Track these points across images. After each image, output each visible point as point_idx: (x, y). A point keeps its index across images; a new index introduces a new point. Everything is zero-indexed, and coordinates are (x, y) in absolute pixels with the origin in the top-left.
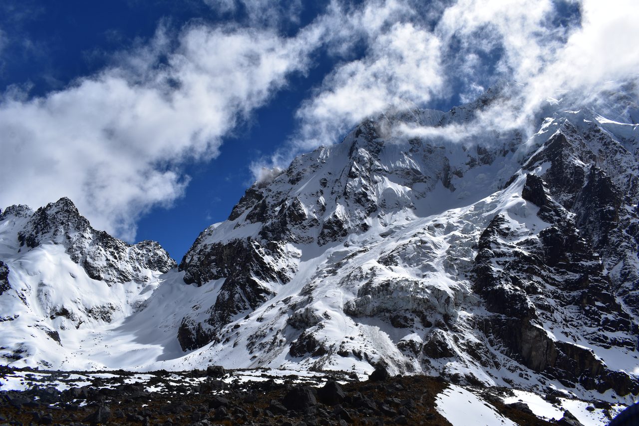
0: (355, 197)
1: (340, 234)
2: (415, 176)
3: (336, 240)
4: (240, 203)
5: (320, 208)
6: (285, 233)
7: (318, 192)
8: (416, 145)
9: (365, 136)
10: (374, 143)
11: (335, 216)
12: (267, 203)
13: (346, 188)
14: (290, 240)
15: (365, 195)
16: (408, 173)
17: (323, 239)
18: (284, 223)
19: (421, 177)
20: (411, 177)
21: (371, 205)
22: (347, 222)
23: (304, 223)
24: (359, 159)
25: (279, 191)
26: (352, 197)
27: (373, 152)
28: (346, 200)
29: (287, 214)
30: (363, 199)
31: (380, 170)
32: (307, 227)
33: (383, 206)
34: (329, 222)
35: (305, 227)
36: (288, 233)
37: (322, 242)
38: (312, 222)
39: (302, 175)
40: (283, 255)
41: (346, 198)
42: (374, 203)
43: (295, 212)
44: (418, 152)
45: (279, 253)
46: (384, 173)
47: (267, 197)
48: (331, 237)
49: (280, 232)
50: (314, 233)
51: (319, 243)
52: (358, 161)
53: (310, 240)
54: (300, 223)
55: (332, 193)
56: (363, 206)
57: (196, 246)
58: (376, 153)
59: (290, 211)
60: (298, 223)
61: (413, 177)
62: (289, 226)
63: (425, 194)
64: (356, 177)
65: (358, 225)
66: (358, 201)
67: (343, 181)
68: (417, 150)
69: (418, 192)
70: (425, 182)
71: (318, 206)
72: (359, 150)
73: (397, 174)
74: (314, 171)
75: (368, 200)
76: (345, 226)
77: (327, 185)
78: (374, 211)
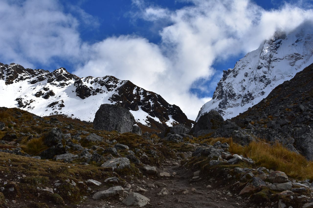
0: (259, 79)
1: (251, 99)
2: (296, 57)
3: (249, 102)
4: (216, 90)
5: (243, 89)
6: (226, 104)
7: (242, 81)
8: (301, 37)
9: (268, 42)
10: (274, 45)
11: (248, 92)
12: (223, 90)
13: (255, 75)
14: (229, 107)
15: (264, 77)
16: (292, 57)
17: (243, 103)
18: (226, 100)
19: (300, 57)
20: (294, 58)
21: (268, 81)
22: (254, 92)
23: (235, 98)
24: (263, 57)
25: (229, 82)
26: (258, 79)
27: (273, 49)
28: (255, 82)
29: (227, 95)
30: (264, 79)
31: (277, 59)
32: (237, 99)
33: (274, 80)
34: (245, 95)
35: (236, 99)
36: (228, 104)
37: (242, 105)
38: (239, 96)
39: (238, 72)
40: (225, 114)
41: (255, 81)
42: (269, 80)
43: (231, 94)
44: (302, 41)
45: (223, 113)
46: (279, 60)
47: (223, 87)
48: (247, 101)
49: (225, 104)
50: (239, 101)
51: (241, 105)
52: (263, 58)
53: (238, 105)
54: (233, 98)
55: (250, 79)
56: (263, 82)
57: (199, 115)
58: (275, 50)
59: (229, 94)
60: (232, 98)
61: (295, 58)
62: (228, 101)
63: (301, 66)
64: (261, 68)
65: (259, 93)
66: (261, 81)
67: (255, 72)
68: (301, 40)
69: (297, 66)
70: (303, 59)
71: (242, 87)
72: (264, 52)
73: (286, 59)
74: (244, 69)
75: (266, 79)
76: (253, 95)
77: (248, 75)
78: (269, 84)
